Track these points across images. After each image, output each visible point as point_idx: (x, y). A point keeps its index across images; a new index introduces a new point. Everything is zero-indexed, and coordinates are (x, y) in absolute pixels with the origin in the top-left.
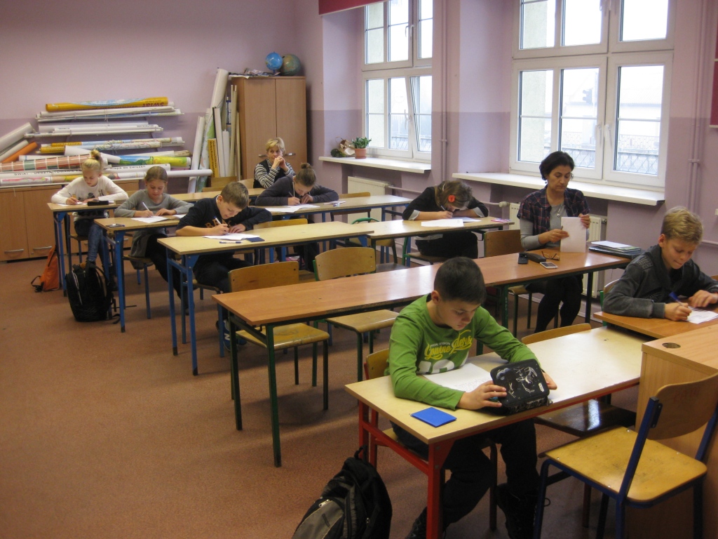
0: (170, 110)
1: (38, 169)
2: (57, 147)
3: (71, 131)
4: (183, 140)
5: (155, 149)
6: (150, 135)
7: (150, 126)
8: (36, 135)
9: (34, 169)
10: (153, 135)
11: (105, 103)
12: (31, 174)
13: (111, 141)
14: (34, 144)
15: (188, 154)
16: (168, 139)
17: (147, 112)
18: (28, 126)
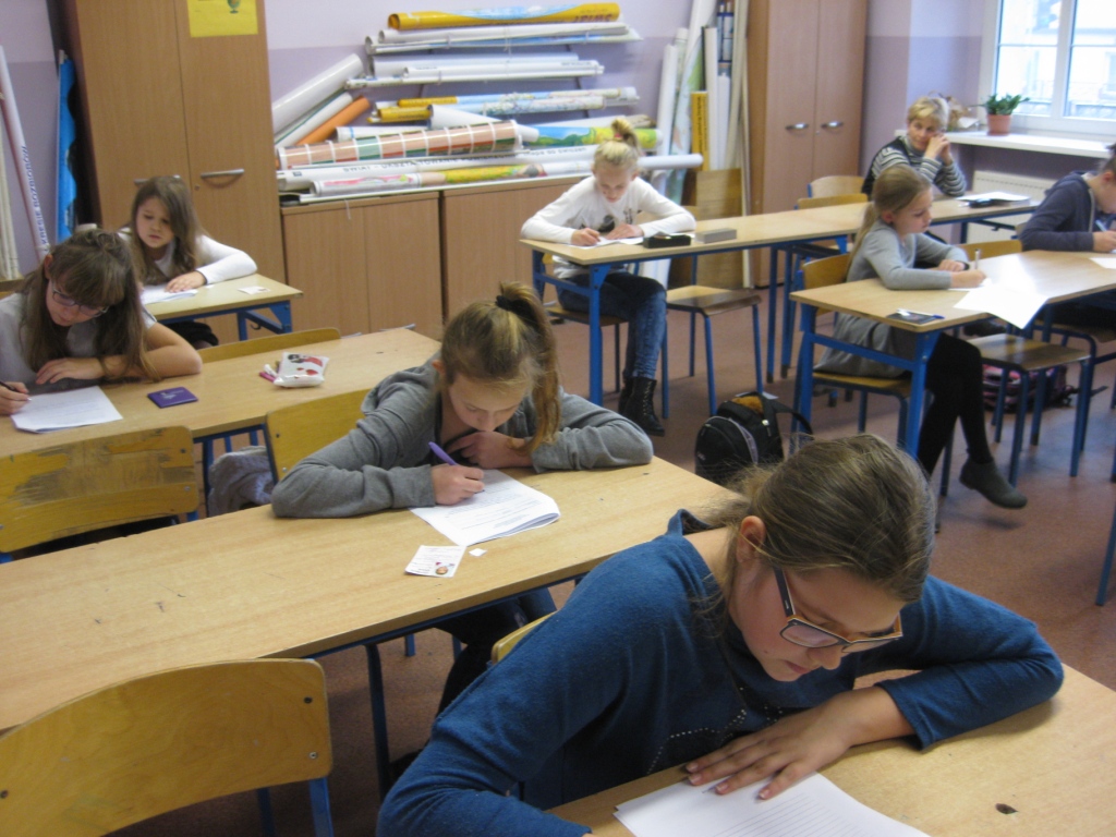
0: (622, 31)
1: (387, 156)
2: (413, 107)
3: (440, 74)
4: (638, 93)
5: (585, 113)
6: (577, 83)
7: (584, 63)
8: (369, 81)
9: (377, 157)
10: (582, 83)
11: (507, 13)
12: (376, 168)
13: (511, 96)
14: (365, 102)
15: (647, 123)
16: (613, 91)
17: (581, 34)
18: (354, 62)
